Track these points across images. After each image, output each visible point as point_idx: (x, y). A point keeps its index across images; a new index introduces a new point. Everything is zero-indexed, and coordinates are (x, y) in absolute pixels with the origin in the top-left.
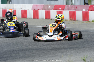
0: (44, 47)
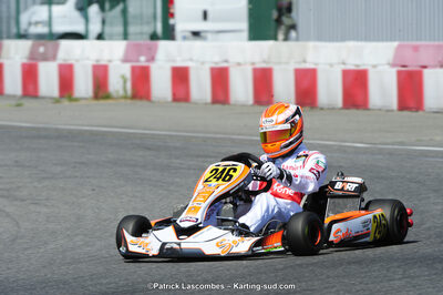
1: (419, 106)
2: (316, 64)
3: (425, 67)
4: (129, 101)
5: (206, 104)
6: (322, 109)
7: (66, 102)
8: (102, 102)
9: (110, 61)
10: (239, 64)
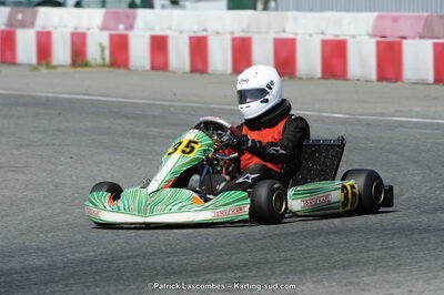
0: (424, 218)
1: (398, 77)
2: (296, 34)
3: (404, 38)
4: (107, 69)
5: (185, 73)
6: (301, 79)
7: (44, 70)
8: (79, 69)
9: (88, 29)
10: (218, 33)
